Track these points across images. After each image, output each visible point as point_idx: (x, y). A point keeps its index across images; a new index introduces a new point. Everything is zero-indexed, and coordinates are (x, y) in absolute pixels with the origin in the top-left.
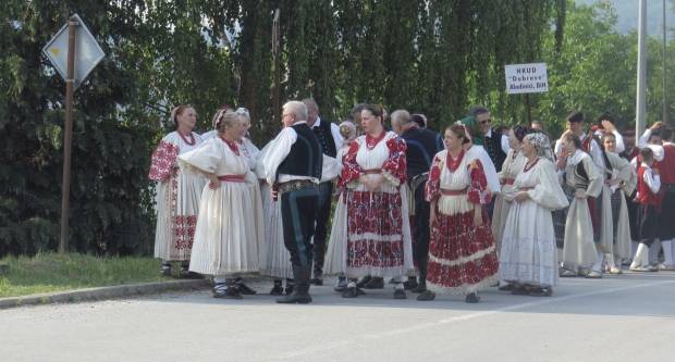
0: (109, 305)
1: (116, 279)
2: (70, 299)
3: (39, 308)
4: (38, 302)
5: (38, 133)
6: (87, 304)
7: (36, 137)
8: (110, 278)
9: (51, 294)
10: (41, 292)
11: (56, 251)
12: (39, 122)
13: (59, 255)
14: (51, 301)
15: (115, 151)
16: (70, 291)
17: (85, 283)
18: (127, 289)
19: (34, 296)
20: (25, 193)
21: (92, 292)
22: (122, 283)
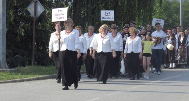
0: (49, 80)
1: (49, 73)
2: (38, 79)
3: (31, 82)
4: (30, 80)
5: (18, 31)
6: (44, 80)
7: (17, 32)
8: (48, 73)
9: (33, 77)
10: (30, 77)
11: (31, 65)
12: (18, 28)
13: (32, 66)
14: (33, 80)
15: (39, 36)
16: (38, 76)
17: (41, 74)
18: (53, 76)
19: (29, 78)
20: (14, 48)
21: (44, 77)
22: (51, 74)
